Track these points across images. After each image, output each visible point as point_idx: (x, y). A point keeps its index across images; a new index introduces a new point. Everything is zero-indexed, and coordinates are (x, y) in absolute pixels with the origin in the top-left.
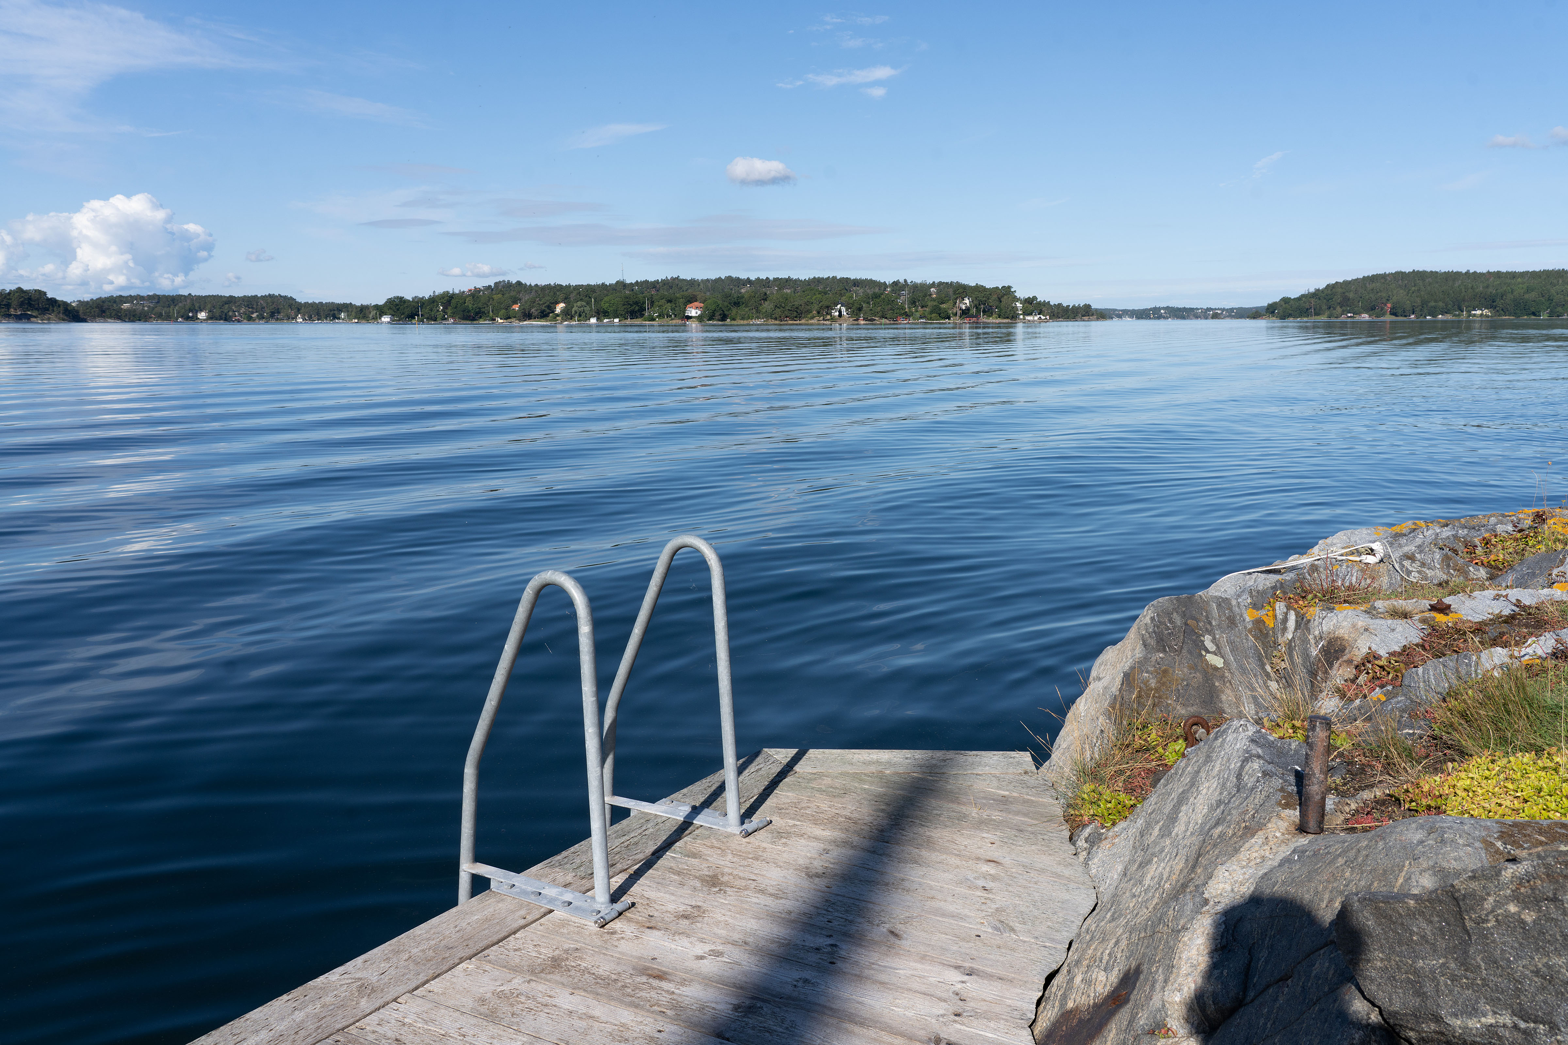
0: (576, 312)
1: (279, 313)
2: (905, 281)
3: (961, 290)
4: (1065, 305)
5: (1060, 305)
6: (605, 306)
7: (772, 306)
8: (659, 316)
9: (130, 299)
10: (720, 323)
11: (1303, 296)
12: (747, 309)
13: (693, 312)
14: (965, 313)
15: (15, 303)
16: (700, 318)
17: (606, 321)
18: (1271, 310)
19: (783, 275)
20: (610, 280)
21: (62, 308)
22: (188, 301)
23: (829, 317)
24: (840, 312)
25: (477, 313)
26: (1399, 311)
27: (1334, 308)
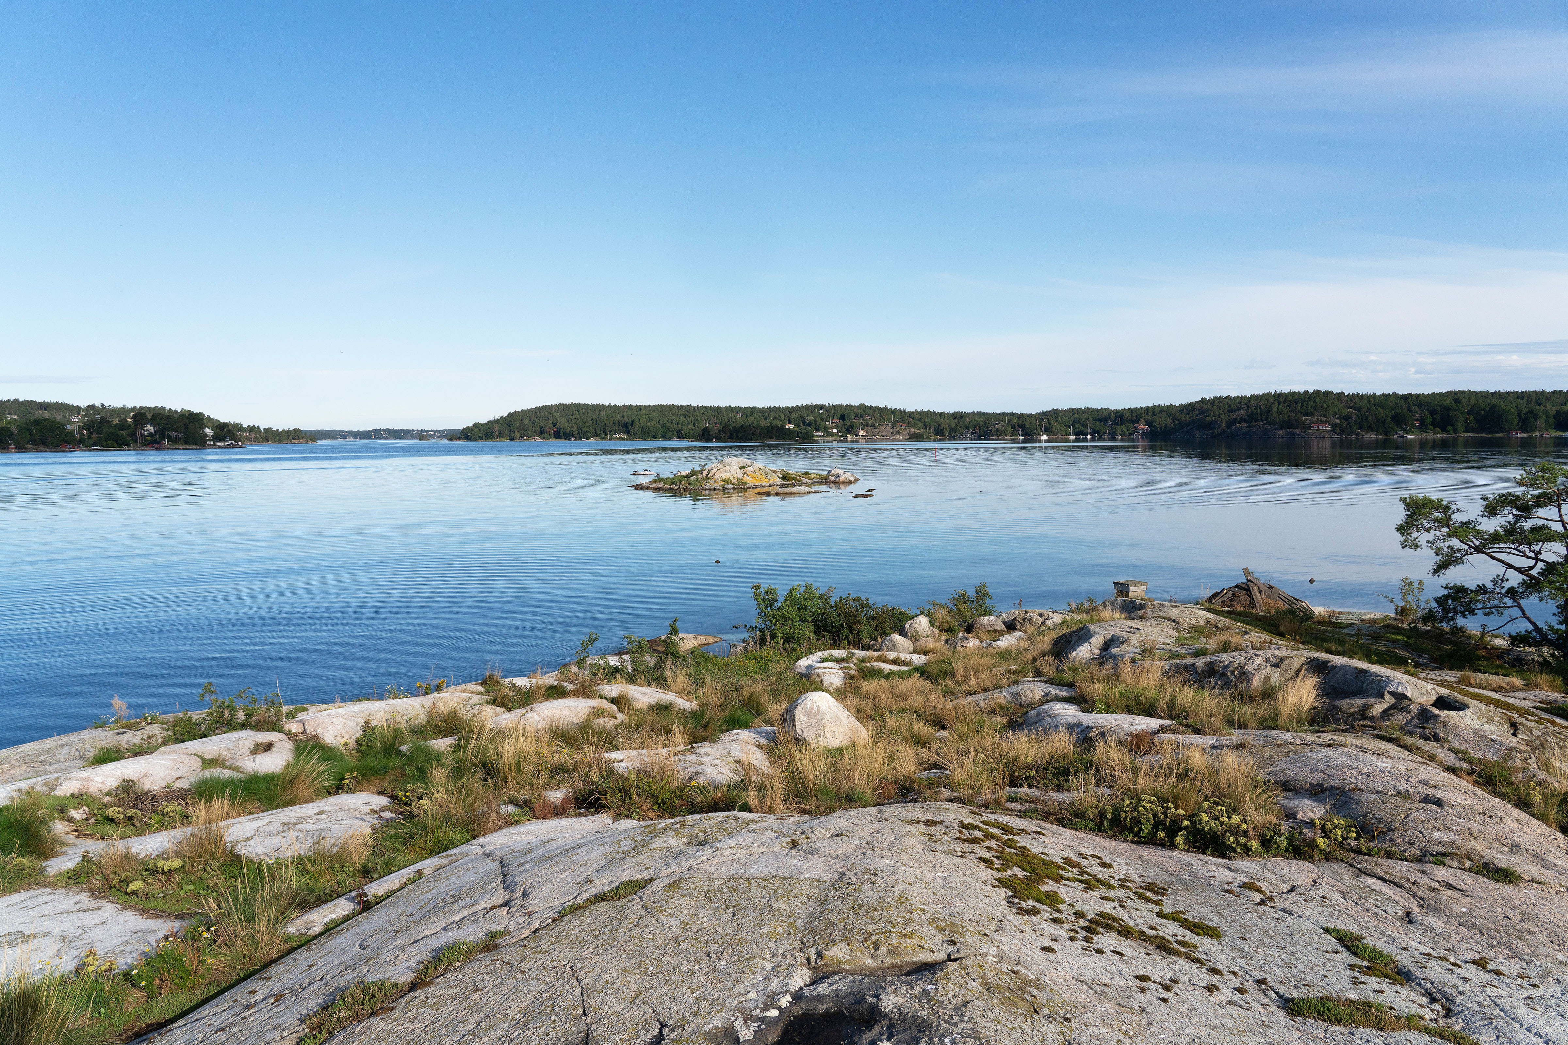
26: (562, 434)
27: (514, 432)
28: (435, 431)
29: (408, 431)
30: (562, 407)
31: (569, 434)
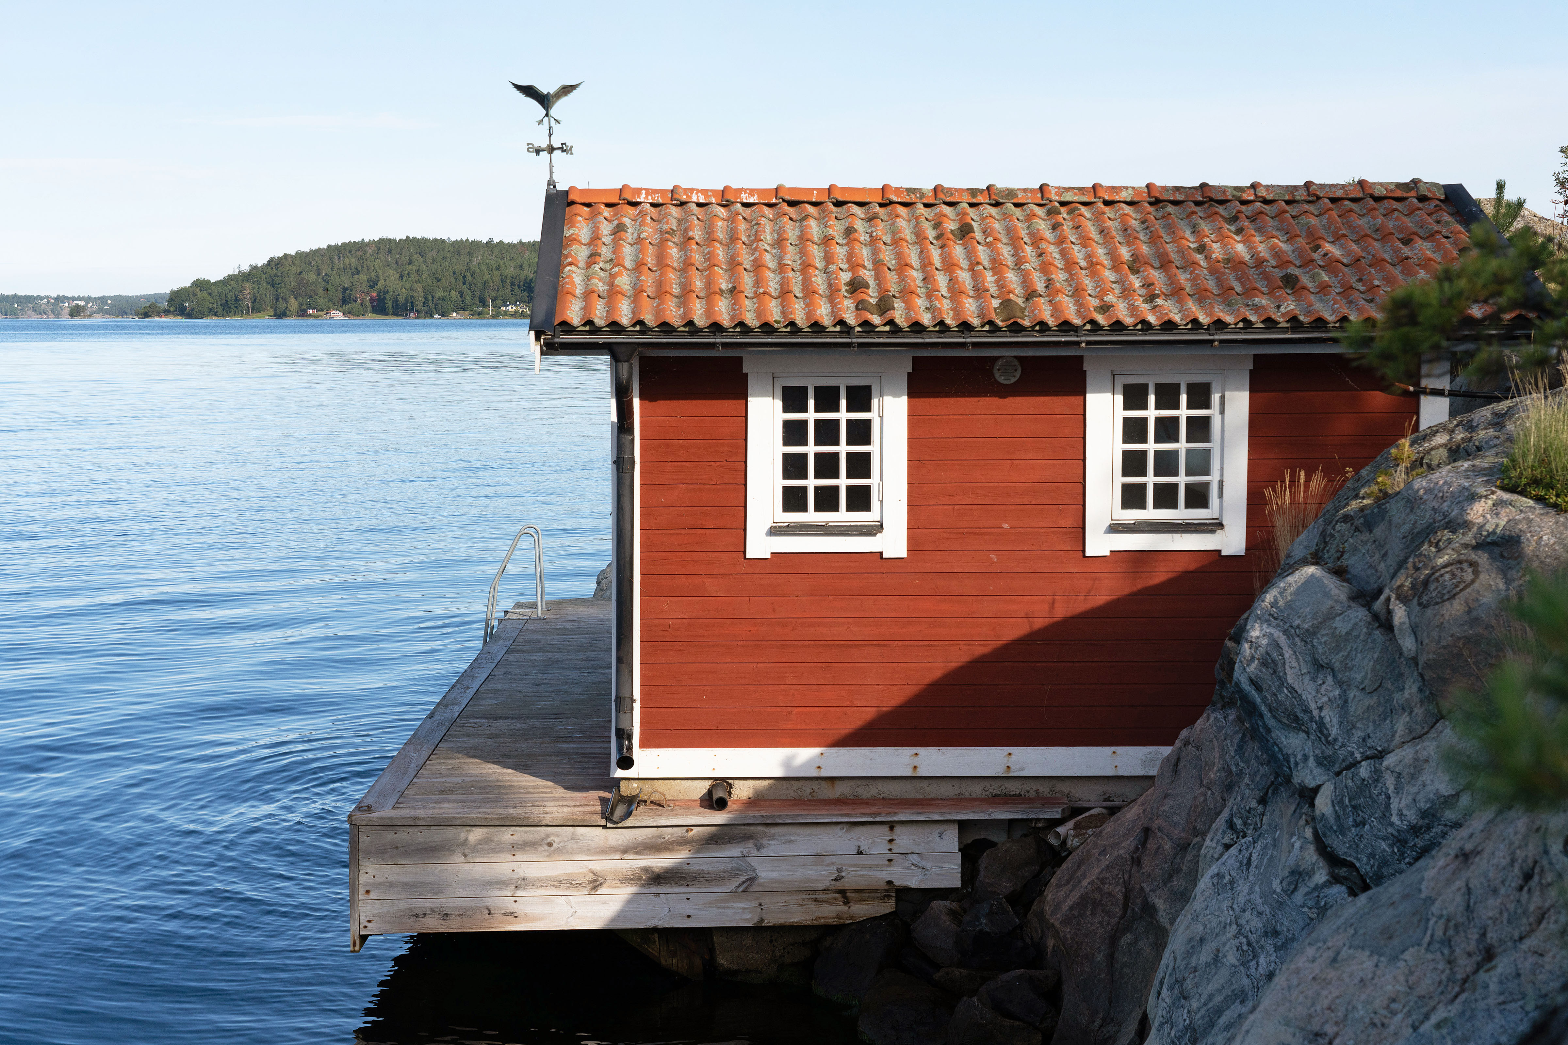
11: (230, 277)
26: (389, 304)
27: (285, 301)
28: (88, 299)
29: (29, 299)
30: (385, 246)
31: (405, 305)
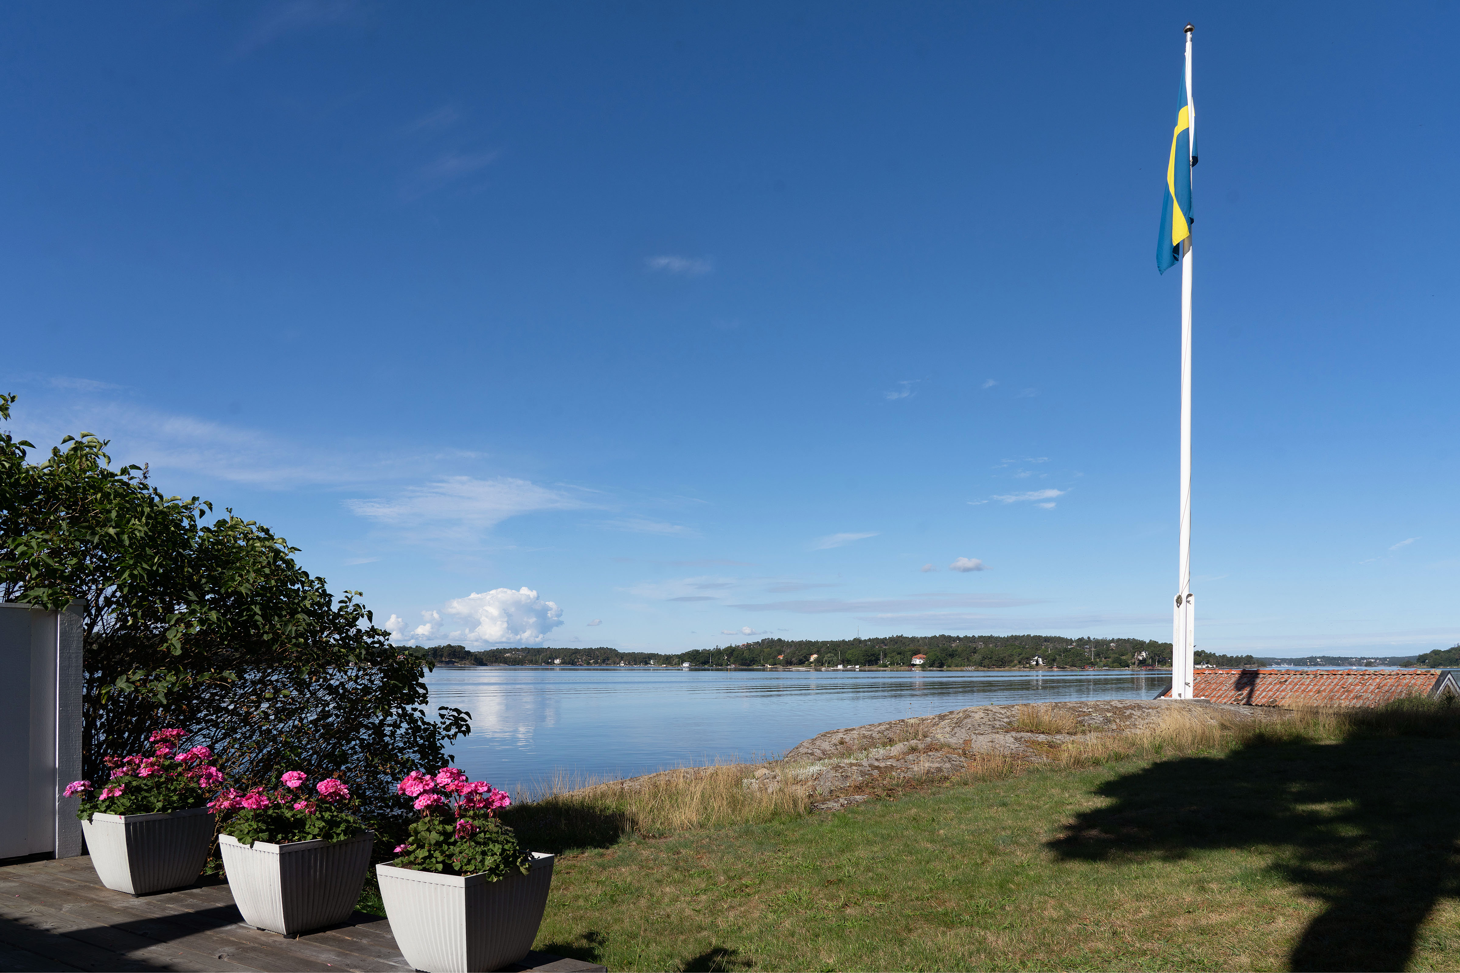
0: (826, 661)
1: (608, 660)
2: (1089, 638)
3: (1138, 645)
4: (1229, 656)
5: (1224, 656)
6: (848, 656)
7: (980, 657)
8: (891, 664)
9: (510, 650)
10: (939, 669)
11: (1452, 649)
12: (960, 659)
13: (917, 661)
14: (1142, 663)
15: (445, 654)
16: (923, 666)
17: (849, 667)
18: (1422, 660)
19: (986, 633)
20: (849, 637)
21: (473, 657)
22: (548, 652)
23: (1028, 665)
24: (1037, 661)
25: (751, 661)
